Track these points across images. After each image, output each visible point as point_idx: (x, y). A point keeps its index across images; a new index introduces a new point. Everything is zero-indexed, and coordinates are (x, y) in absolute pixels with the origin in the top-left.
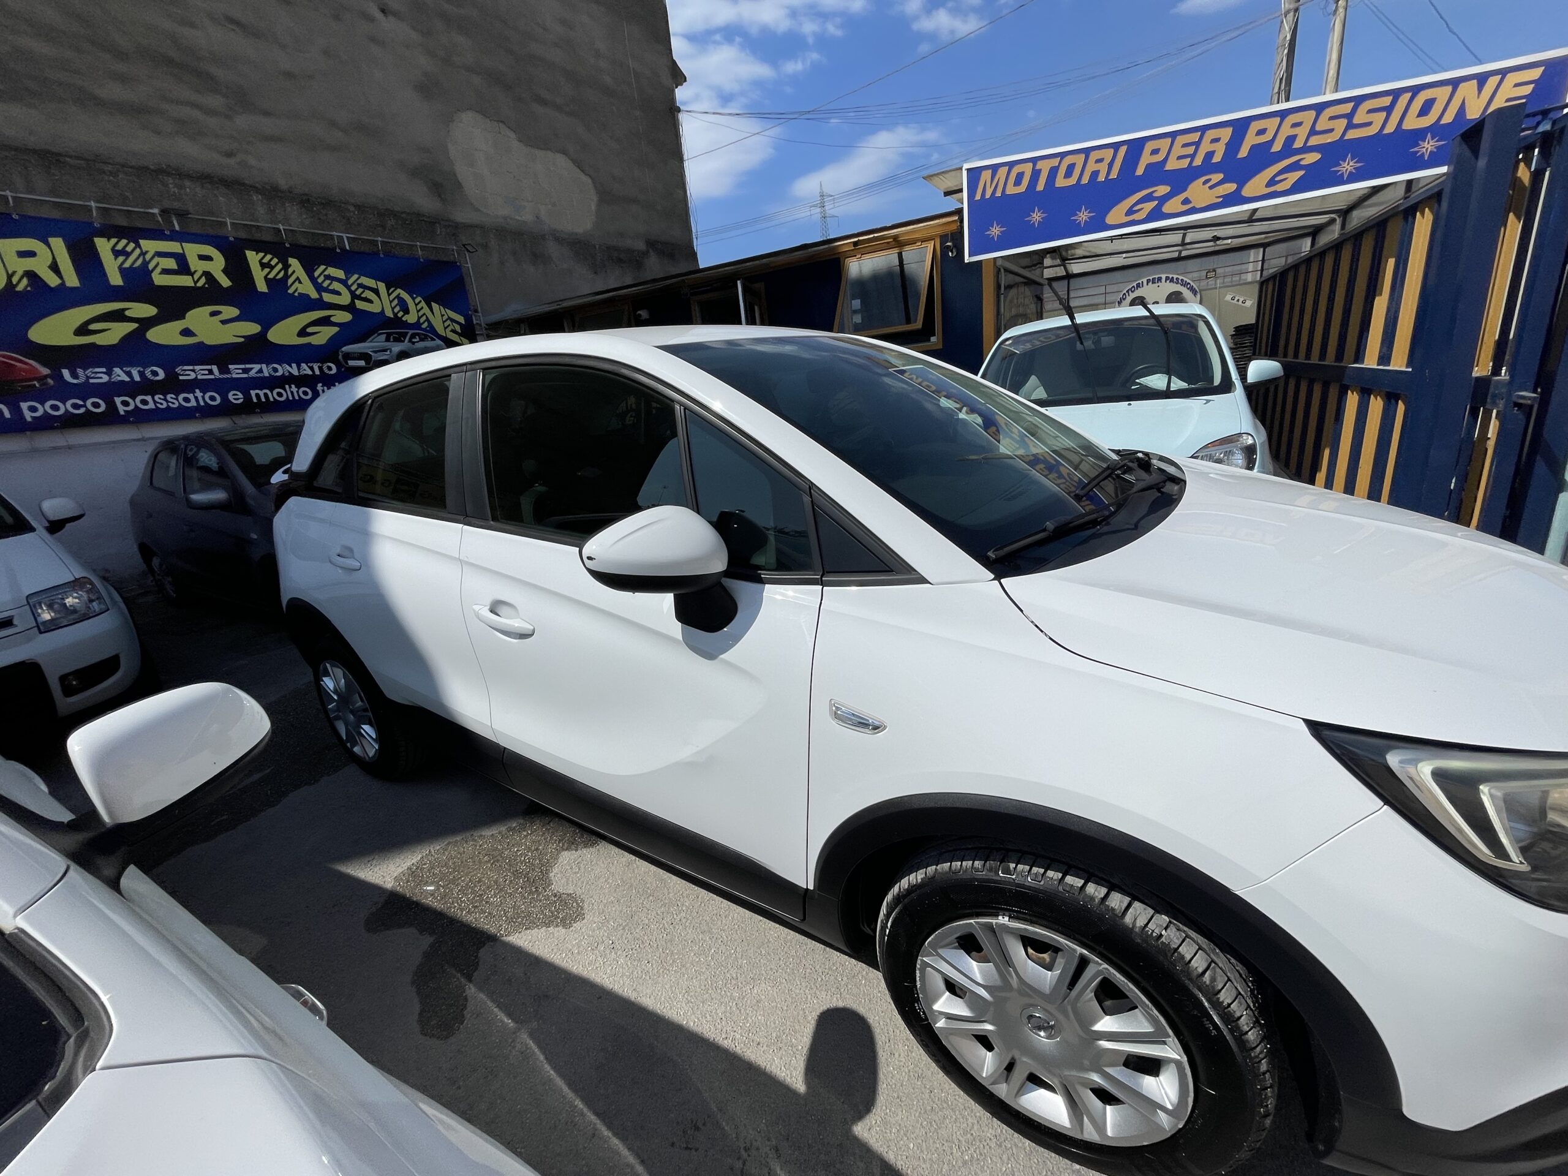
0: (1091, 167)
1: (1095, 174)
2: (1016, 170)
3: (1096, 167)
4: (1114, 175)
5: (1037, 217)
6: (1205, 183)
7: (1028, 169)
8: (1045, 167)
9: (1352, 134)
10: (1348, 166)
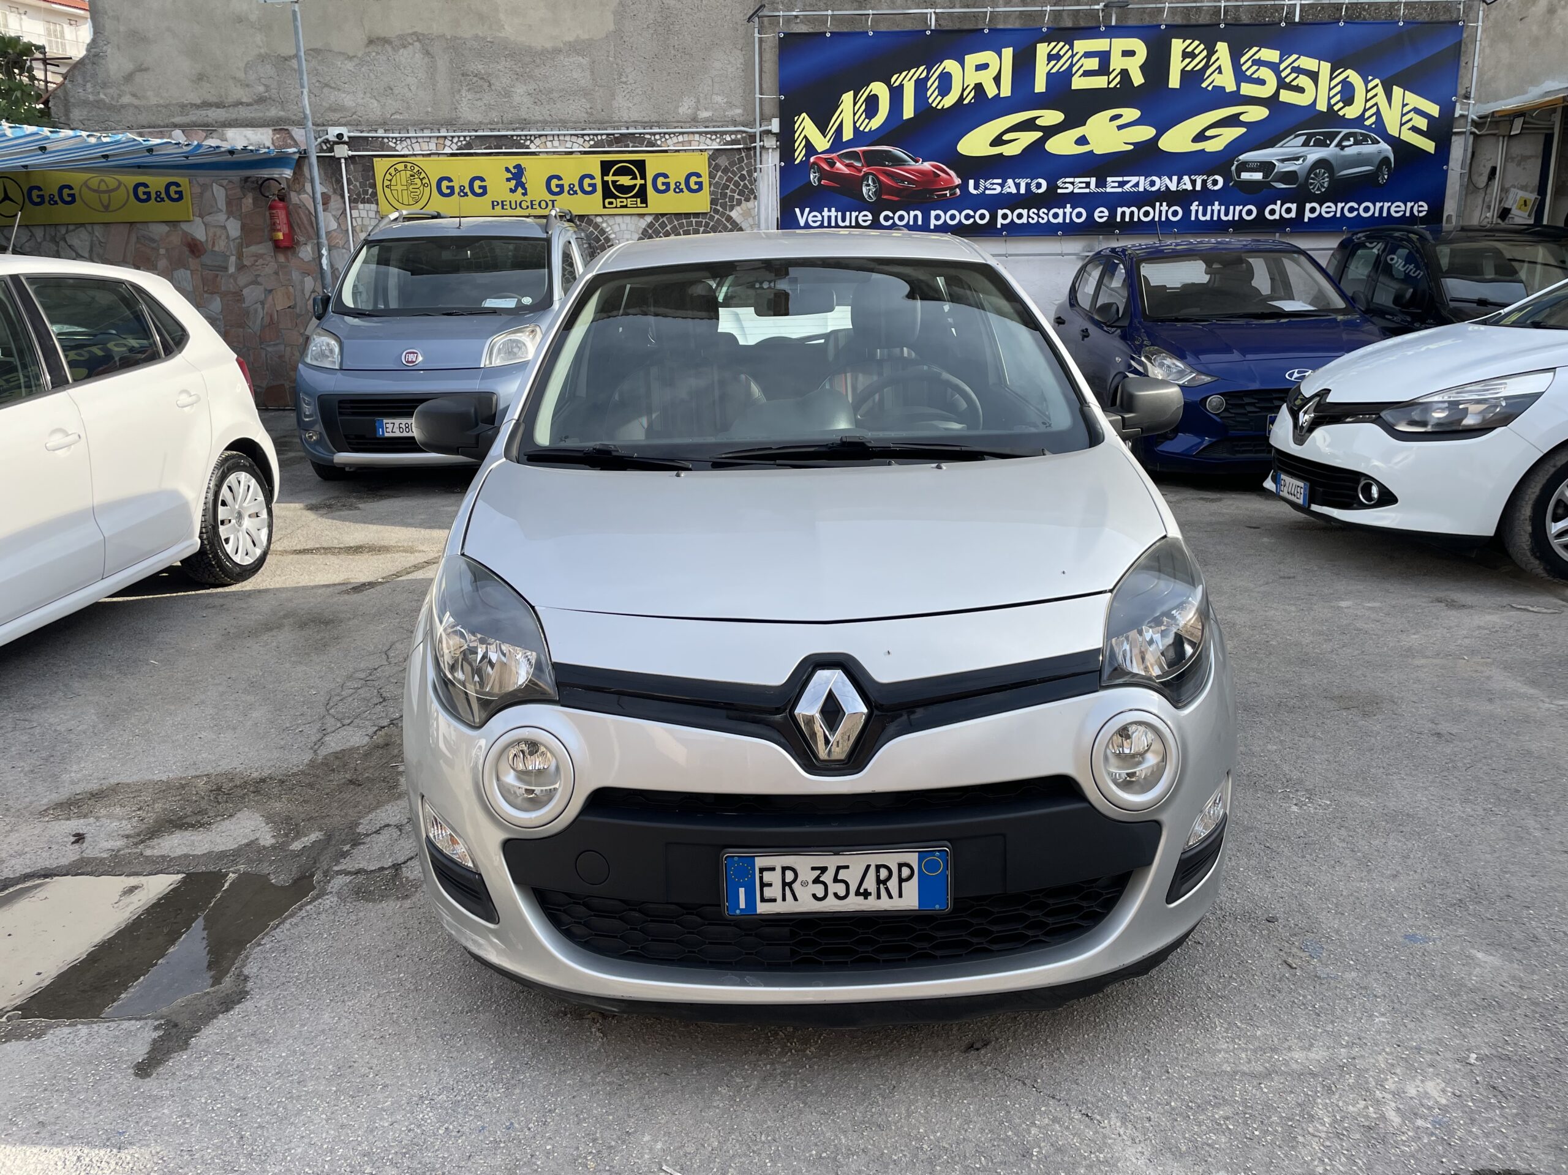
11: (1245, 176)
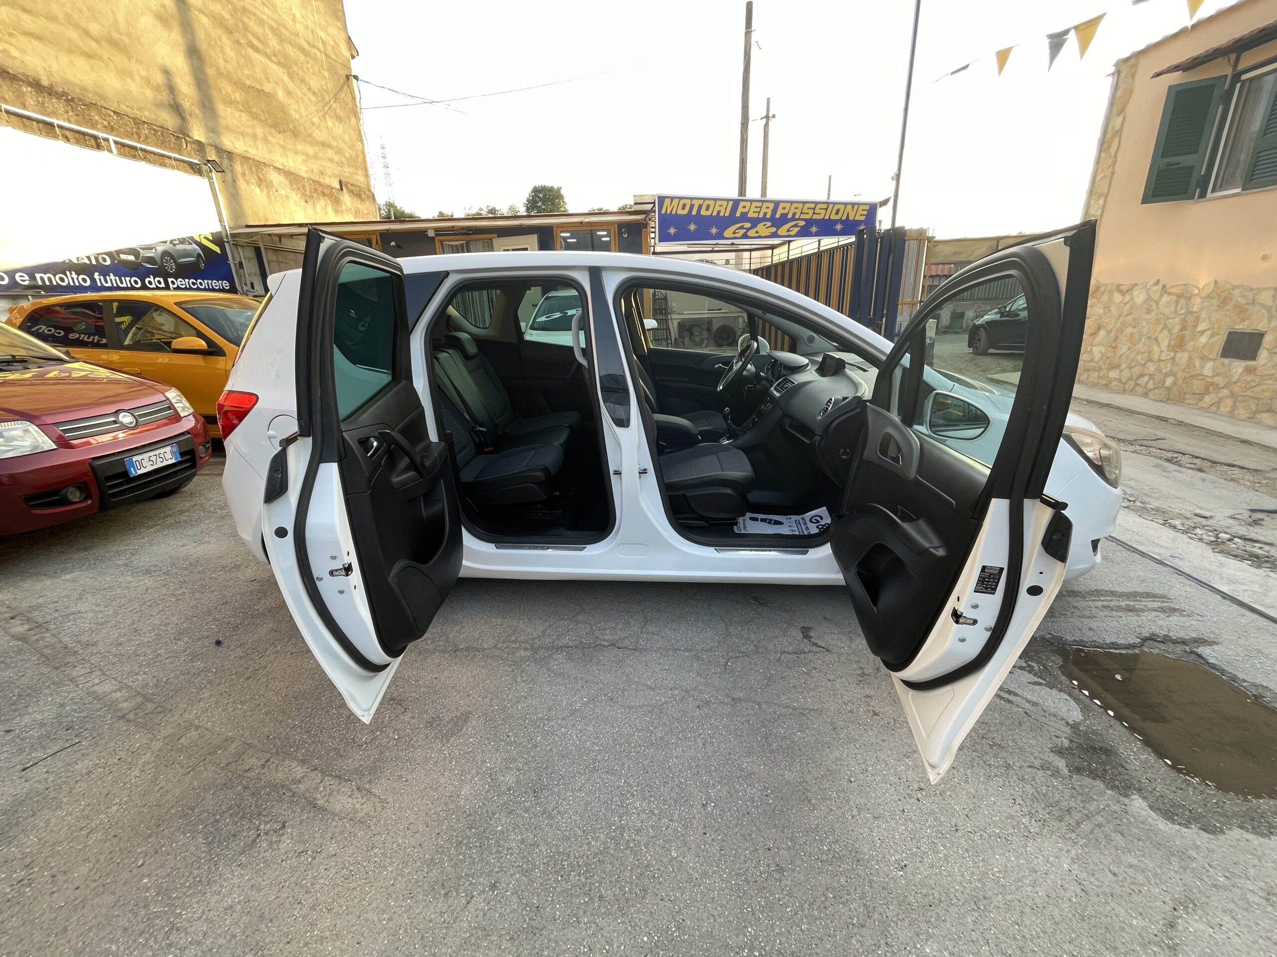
0: (717, 208)
1: (719, 212)
2: (682, 202)
3: (720, 208)
4: (727, 214)
5: (692, 227)
6: (764, 225)
7: (688, 203)
8: (697, 203)
9: (815, 217)
10: (814, 229)
11: (123, 257)
